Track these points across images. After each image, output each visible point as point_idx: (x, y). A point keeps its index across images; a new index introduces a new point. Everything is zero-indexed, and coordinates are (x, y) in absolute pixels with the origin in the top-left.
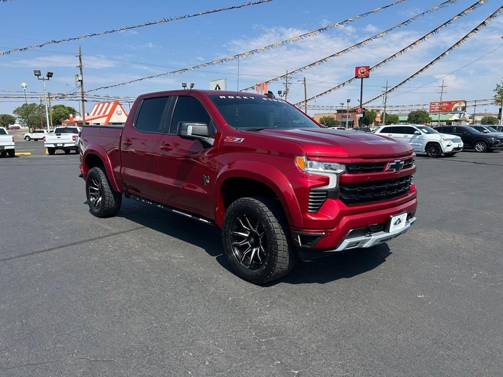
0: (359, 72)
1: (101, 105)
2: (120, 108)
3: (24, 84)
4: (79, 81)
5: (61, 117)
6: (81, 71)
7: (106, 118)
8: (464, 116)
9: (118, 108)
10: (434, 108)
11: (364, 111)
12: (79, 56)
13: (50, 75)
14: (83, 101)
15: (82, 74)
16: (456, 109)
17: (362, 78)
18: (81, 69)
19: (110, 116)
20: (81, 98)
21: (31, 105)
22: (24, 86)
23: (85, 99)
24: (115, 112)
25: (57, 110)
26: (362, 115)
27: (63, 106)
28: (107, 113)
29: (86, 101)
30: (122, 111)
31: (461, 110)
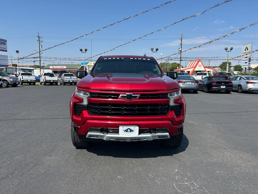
1: (192, 62)
2: (201, 63)
3: (162, 54)
4: (180, 51)
5: (174, 68)
6: (181, 46)
7: (193, 68)
9: (200, 63)
12: (181, 39)
13: (157, 50)
14: (181, 60)
15: (181, 47)
18: (181, 45)
19: (195, 67)
20: (180, 59)
21: (163, 63)
22: (162, 55)
23: (182, 59)
24: (198, 65)
25: (173, 65)
27: (176, 63)
28: (194, 66)
29: (182, 60)
30: (202, 65)
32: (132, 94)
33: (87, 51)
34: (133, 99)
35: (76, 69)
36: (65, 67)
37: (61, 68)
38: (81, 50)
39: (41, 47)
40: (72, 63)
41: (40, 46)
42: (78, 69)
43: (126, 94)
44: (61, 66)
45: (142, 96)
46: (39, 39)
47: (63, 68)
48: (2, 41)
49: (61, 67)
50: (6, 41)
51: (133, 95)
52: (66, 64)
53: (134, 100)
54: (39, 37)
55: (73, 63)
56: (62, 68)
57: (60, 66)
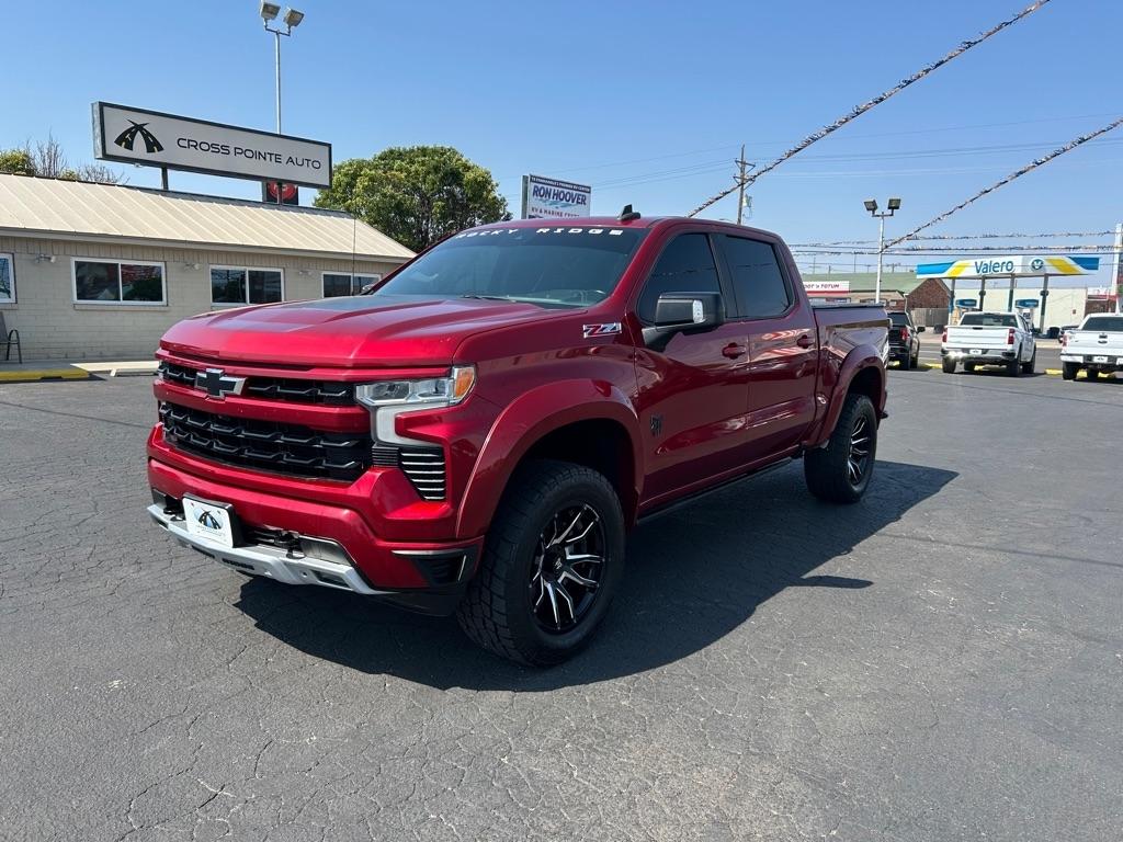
32: (219, 372)
33: (897, 208)
34: (226, 395)
35: (897, 296)
36: (844, 286)
37: (827, 289)
38: (872, 207)
39: (745, 204)
40: (893, 266)
41: (744, 200)
42: (902, 293)
43: (208, 370)
44: (828, 283)
45: (254, 386)
46: (742, 171)
47: (836, 289)
48: (575, 192)
49: (826, 286)
50: (588, 190)
51: (222, 379)
52: (857, 271)
53: (228, 399)
54: (743, 163)
55: (897, 270)
56: (830, 289)
57: (825, 283)
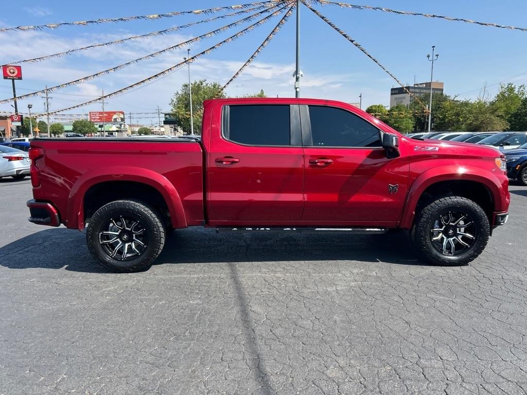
0: (8, 72)
8: (124, 126)
10: (94, 117)
11: (21, 119)
16: (115, 119)
17: (13, 80)
26: (19, 124)
31: (120, 121)
